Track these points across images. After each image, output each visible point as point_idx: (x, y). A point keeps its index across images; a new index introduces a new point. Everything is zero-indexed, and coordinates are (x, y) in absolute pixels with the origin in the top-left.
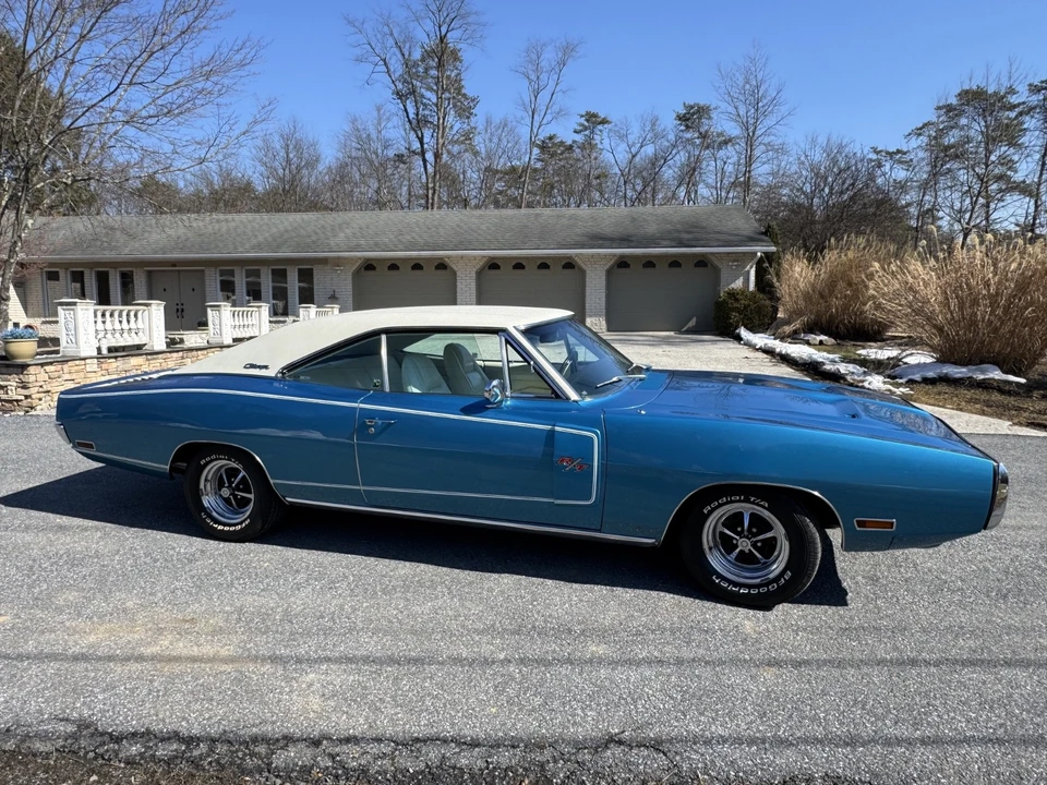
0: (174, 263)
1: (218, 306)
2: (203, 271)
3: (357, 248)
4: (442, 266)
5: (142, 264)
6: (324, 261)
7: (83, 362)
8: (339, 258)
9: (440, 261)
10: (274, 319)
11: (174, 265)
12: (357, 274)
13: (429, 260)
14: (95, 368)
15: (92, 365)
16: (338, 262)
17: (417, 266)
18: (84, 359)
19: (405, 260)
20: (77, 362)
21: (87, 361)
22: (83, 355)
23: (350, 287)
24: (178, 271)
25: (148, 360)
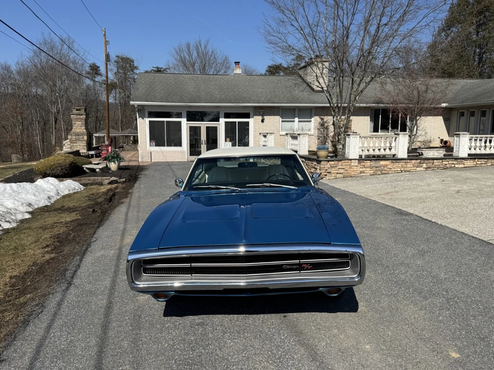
1: (459, 134)
7: (350, 161)
14: (357, 164)
15: (355, 163)
18: (351, 160)
20: (347, 161)
21: (352, 161)
22: (350, 158)
25: (392, 162)
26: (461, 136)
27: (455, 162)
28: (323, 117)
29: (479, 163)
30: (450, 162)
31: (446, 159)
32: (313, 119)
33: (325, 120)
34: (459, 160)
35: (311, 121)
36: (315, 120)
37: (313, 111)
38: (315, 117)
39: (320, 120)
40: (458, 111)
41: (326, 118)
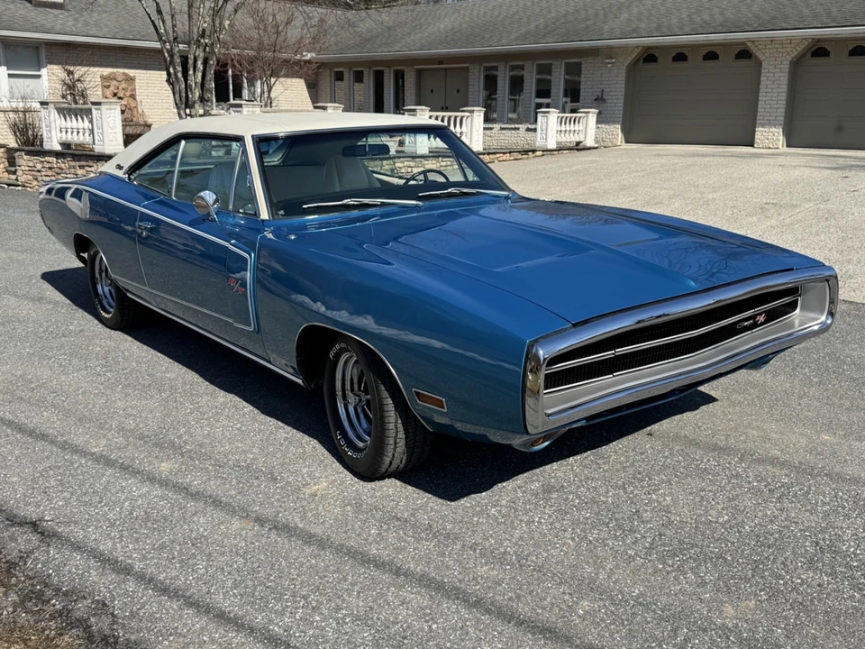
0: (441, 60)
2: (467, 68)
3: (635, 33)
4: (744, 54)
5: (412, 61)
6: (594, 52)
8: (611, 48)
9: (742, 48)
10: (487, 126)
11: (441, 63)
12: (632, 69)
13: (727, 46)
16: (609, 53)
17: (711, 56)
19: (695, 47)
23: (621, 87)
24: (446, 69)
26: (418, 113)
27: (412, 164)
28: (72, 69)
29: (444, 164)
30: (406, 163)
31: (400, 157)
32: (44, 72)
33: (76, 76)
34: (417, 160)
35: (39, 76)
36: (49, 74)
37: (43, 53)
38: (49, 66)
39: (63, 75)
40: (331, 70)
41: (79, 71)
